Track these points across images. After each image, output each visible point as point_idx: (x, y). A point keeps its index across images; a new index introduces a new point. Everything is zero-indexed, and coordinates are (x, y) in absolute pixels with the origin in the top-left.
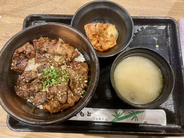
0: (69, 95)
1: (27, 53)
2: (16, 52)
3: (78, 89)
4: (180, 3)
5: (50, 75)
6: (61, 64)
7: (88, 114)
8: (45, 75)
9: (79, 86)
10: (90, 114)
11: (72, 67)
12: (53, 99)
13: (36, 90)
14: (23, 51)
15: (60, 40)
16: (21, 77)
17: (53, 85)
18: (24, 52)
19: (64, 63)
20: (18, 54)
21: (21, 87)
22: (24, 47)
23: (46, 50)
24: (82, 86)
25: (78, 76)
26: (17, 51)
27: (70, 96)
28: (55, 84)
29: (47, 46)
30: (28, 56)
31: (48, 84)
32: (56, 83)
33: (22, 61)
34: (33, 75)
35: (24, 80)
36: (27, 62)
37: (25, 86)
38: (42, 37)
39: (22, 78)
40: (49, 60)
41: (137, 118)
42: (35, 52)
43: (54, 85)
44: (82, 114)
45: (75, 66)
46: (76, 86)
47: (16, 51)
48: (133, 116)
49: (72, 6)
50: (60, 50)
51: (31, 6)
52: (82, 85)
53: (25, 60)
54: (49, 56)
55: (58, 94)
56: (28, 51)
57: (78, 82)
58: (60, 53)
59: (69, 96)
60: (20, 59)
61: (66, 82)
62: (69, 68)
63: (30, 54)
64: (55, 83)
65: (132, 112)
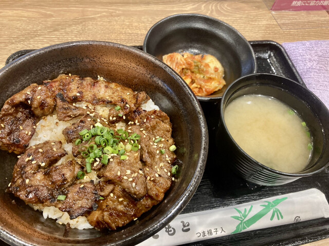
0: (148, 178)
1: (36, 104)
2: (8, 103)
3: (162, 164)
4: (273, 25)
5: (97, 139)
6: (115, 118)
7: (184, 226)
8: (87, 141)
9: (161, 161)
10: (188, 225)
11: (138, 124)
12: (112, 195)
13: (69, 180)
14: (27, 100)
15: (101, 78)
16: (24, 159)
17: (109, 159)
18: (29, 101)
19: (121, 116)
20: (13, 107)
21: (30, 180)
22: (28, 91)
23: (78, 94)
24: (167, 159)
25: (154, 139)
26: (12, 100)
27: (152, 179)
28: (113, 157)
29: (78, 88)
30: (38, 112)
31: (97, 159)
32: (116, 155)
33: (22, 124)
34: (55, 149)
35: (33, 162)
36: (34, 127)
37: (39, 176)
38: (63, 73)
39: (27, 159)
40: (88, 113)
41: (280, 214)
42: (55, 100)
43: (111, 160)
44: (171, 231)
45: (145, 121)
46: (156, 160)
47: (9, 100)
48: (272, 211)
49: (100, 37)
50: (107, 94)
51: (16, 42)
52: (167, 156)
53: (29, 122)
54: (87, 107)
55: (125, 178)
56: (39, 97)
57: (158, 152)
58: (107, 98)
59: (150, 180)
60: (18, 120)
61: (137, 152)
62: (132, 126)
63: (42, 105)
64: (112, 155)
65: (267, 204)
